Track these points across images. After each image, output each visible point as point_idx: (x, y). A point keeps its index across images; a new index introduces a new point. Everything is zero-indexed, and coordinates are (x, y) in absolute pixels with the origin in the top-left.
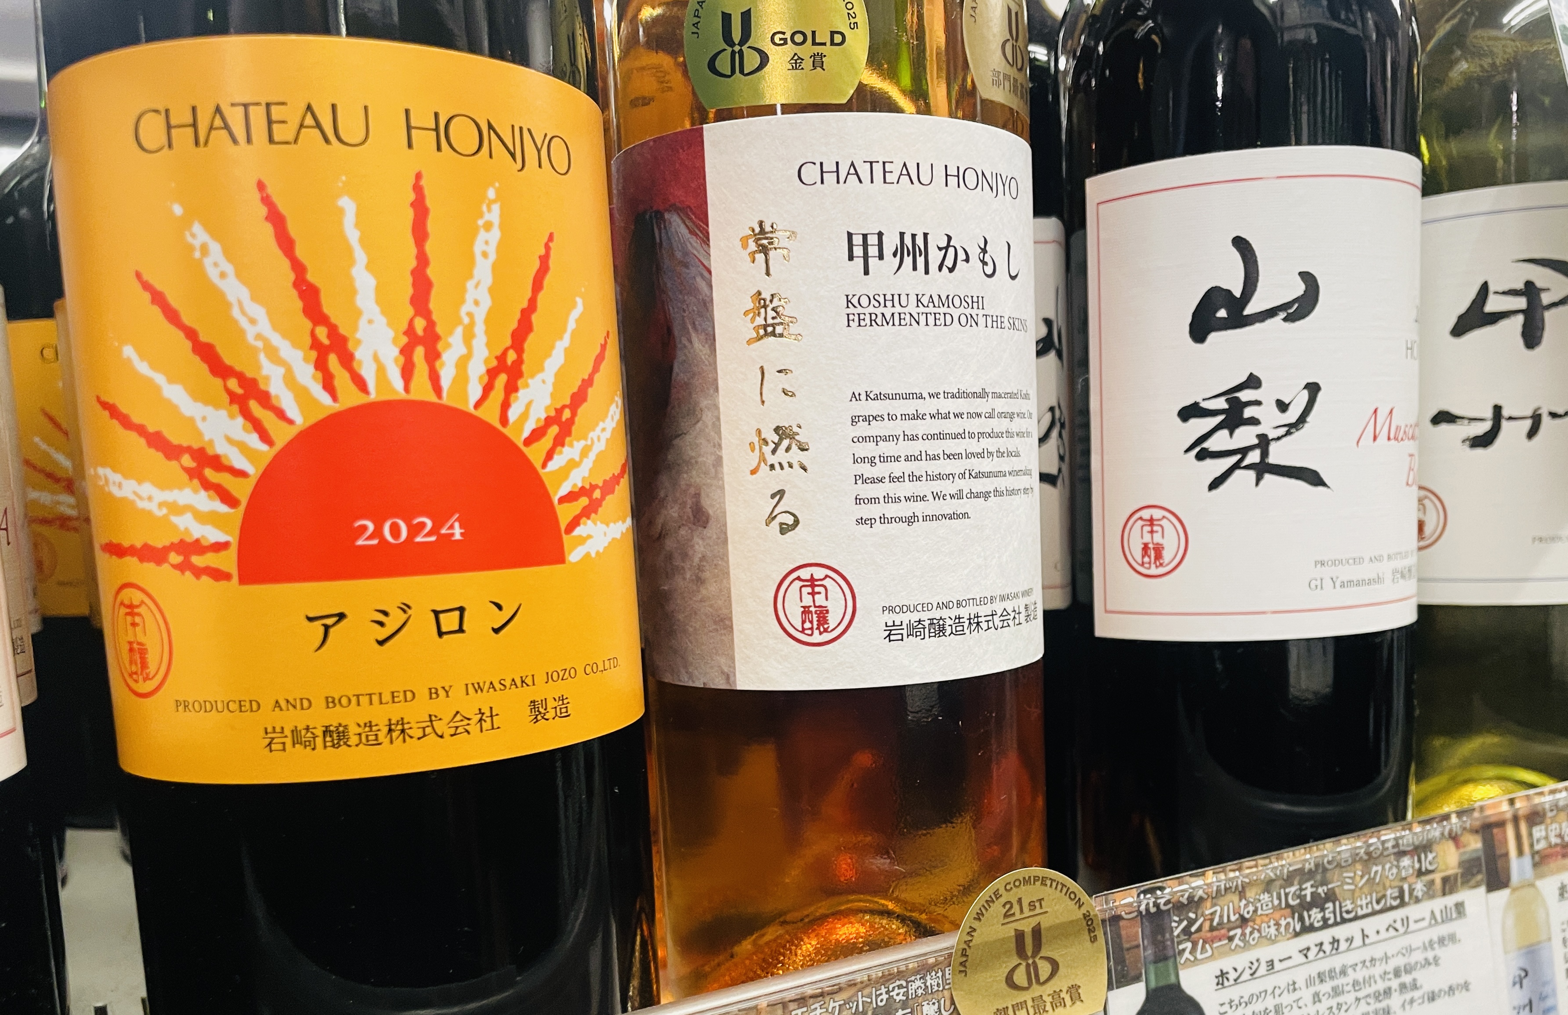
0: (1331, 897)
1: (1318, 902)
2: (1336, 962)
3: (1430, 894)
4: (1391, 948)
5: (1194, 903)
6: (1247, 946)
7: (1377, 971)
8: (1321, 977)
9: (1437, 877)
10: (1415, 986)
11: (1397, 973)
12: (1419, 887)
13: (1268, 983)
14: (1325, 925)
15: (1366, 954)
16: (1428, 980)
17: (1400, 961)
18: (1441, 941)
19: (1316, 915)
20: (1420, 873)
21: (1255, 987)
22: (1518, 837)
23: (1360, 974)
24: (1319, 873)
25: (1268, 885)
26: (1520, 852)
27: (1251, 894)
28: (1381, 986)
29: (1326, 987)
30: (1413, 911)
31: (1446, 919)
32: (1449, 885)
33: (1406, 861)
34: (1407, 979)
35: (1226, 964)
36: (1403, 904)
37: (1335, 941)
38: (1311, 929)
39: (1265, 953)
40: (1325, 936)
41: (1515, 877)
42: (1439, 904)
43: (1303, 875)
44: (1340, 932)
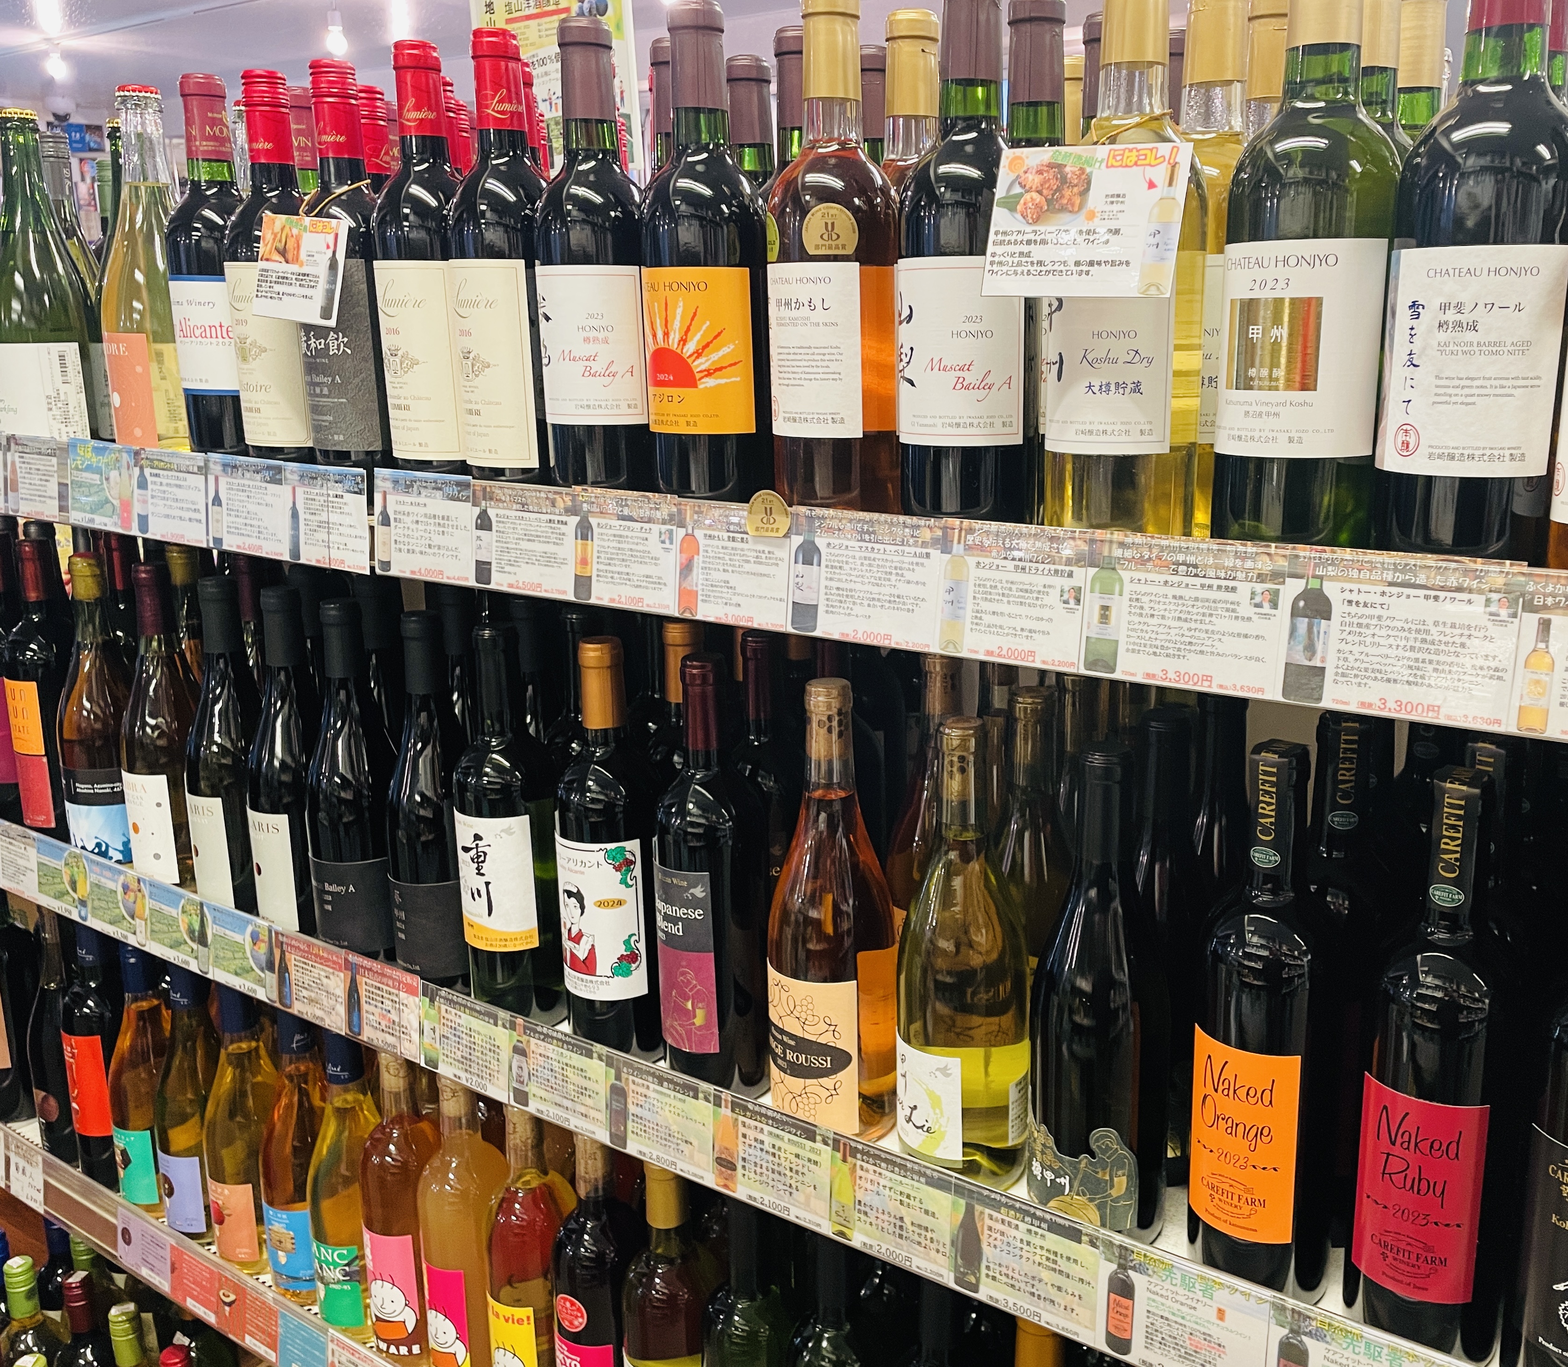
0: (874, 532)
1: (868, 533)
2: (872, 555)
3: (915, 544)
4: (896, 559)
5: (823, 518)
6: (839, 538)
7: (888, 564)
8: (865, 558)
9: (920, 540)
10: (902, 575)
11: (896, 568)
12: (911, 541)
13: (845, 552)
14: (870, 541)
15: (885, 557)
16: (908, 575)
17: (898, 565)
18: (917, 564)
19: (867, 537)
20: (912, 536)
21: (840, 552)
22: (960, 536)
23: (880, 563)
24: (871, 522)
25: (850, 521)
26: (959, 542)
27: (844, 522)
28: (888, 570)
29: (867, 562)
30: (907, 549)
31: (921, 556)
32: (924, 544)
33: (907, 530)
34: (900, 572)
35: (832, 541)
36: (903, 545)
37: (873, 548)
38: (865, 541)
39: (846, 543)
40: (870, 545)
41: (954, 551)
42: (919, 550)
43: (864, 522)
44: (876, 546)
